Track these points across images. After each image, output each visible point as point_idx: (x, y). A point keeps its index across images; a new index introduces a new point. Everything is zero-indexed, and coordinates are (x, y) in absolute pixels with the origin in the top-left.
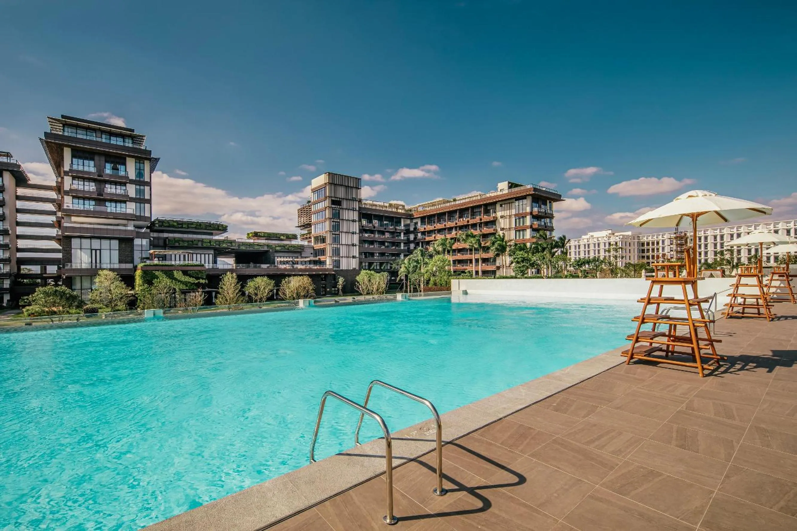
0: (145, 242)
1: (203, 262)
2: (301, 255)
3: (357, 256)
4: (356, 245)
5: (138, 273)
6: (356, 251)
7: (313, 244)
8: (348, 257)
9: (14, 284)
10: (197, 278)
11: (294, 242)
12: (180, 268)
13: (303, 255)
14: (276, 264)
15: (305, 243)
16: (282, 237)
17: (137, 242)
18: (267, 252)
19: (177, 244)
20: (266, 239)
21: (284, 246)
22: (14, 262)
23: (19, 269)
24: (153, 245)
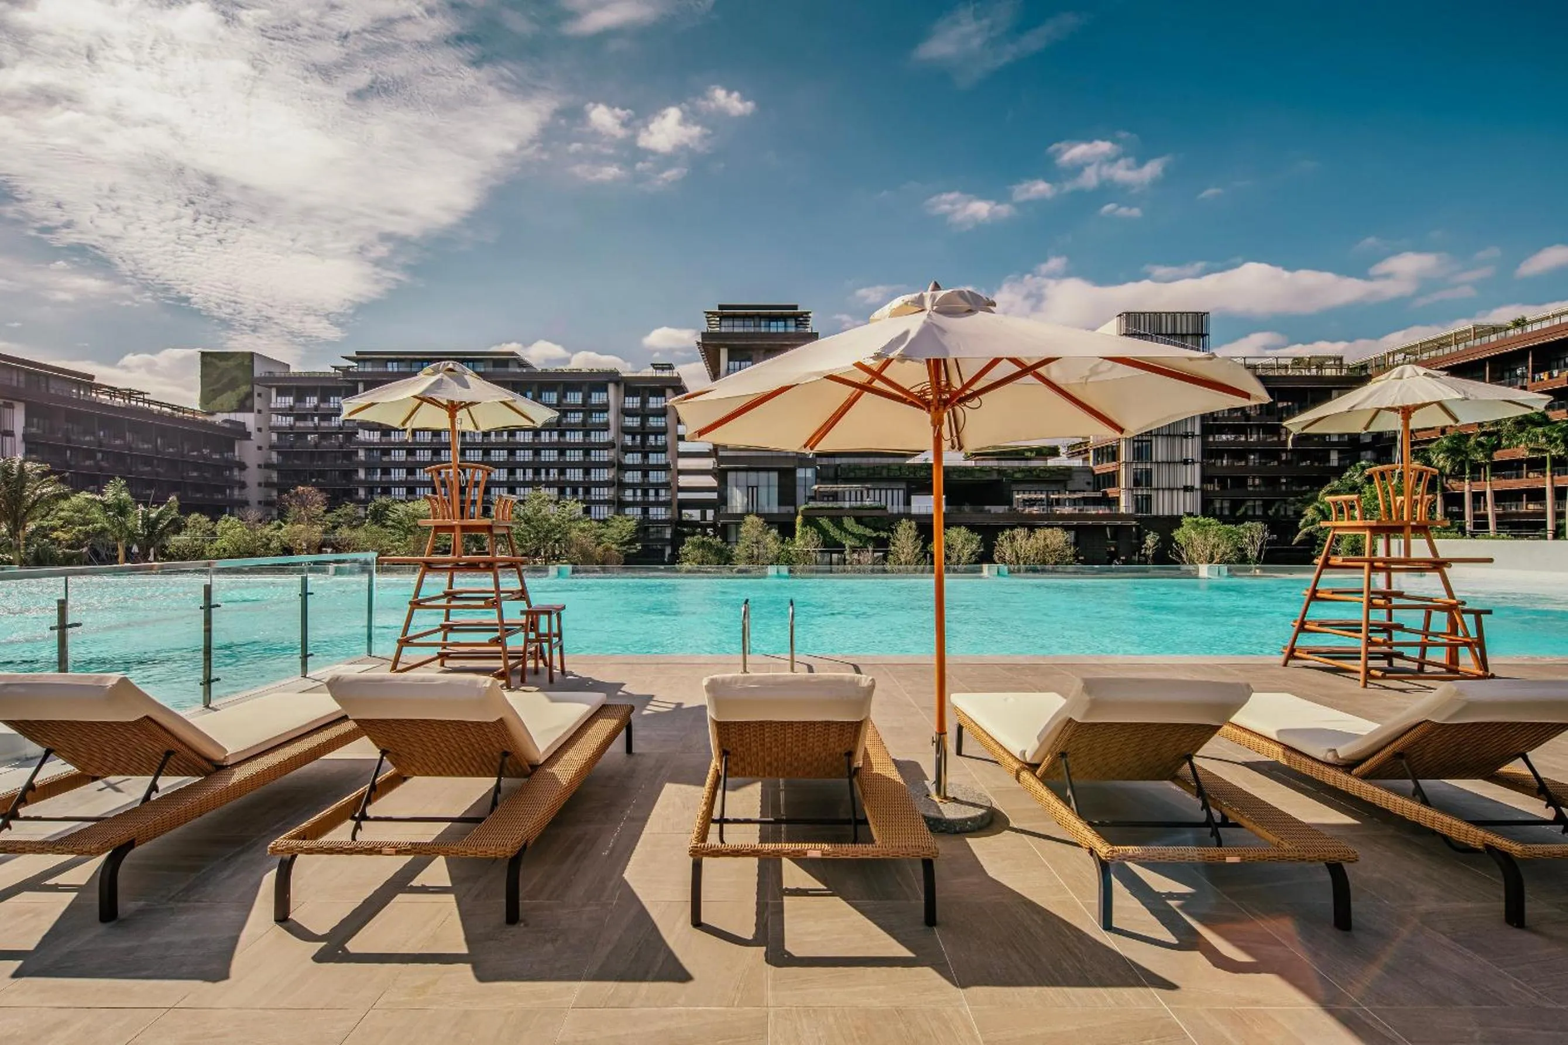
0: (809, 473)
1: (883, 503)
2: (1065, 486)
3: (1197, 485)
4: (1193, 462)
5: (799, 519)
6: (1193, 475)
7: (1091, 465)
8: (1171, 489)
9: (675, 533)
10: (876, 530)
11: (1052, 462)
12: (852, 512)
13: (1069, 488)
14: (1015, 506)
15: (1077, 462)
16: (1028, 454)
17: (800, 473)
18: (998, 482)
19: (852, 475)
20: (997, 459)
21: (1031, 470)
22: (675, 505)
23: (680, 514)
24: (820, 478)
